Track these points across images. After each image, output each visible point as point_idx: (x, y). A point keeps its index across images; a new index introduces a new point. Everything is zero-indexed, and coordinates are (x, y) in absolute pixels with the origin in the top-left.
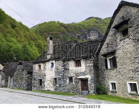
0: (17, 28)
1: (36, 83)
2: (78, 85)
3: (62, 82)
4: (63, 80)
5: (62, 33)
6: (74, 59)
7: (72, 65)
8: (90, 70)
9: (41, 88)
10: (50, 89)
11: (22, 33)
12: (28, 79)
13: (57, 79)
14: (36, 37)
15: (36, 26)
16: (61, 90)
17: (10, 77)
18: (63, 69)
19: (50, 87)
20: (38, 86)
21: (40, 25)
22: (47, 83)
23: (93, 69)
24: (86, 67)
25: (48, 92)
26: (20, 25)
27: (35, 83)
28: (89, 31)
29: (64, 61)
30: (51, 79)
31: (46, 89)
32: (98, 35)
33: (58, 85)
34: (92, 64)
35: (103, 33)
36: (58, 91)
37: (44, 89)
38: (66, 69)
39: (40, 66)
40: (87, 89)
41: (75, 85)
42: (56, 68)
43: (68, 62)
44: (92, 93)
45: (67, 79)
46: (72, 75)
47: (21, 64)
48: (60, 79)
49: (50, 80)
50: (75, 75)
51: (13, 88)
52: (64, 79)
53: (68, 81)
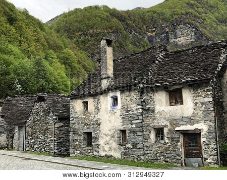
0: (19, 24)
1: (78, 140)
2: (177, 145)
3: (140, 138)
4: (140, 134)
5: (114, 32)
6: (165, 88)
7: (160, 102)
8: (206, 113)
9: (89, 151)
10: (112, 153)
11: (29, 33)
12: (58, 132)
13: (127, 132)
14: (60, 42)
15: (57, 17)
16: (138, 156)
17: (17, 128)
18: (140, 111)
19: (110, 149)
20: (83, 146)
21: (65, 15)
22: (104, 140)
23: (212, 109)
24: (196, 105)
25: (108, 159)
26: (24, 17)
27: (76, 141)
28: (174, 25)
29: (142, 92)
30: (113, 131)
31: (102, 154)
32: (196, 34)
33: (129, 145)
34: (211, 99)
35: (205, 28)
36: (130, 159)
37: (97, 154)
38: (148, 111)
39: (86, 104)
40: (199, 154)
41: (169, 144)
42: (123, 107)
43: (152, 95)
44: (210, 163)
45: (150, 132)
46: (162, 123)
47: (41, 99)
48: (135, 132)
49: (110, 133)
50: (168, 124)
51: (26, 151)
52: (142, 132)
53: (152, 136)
